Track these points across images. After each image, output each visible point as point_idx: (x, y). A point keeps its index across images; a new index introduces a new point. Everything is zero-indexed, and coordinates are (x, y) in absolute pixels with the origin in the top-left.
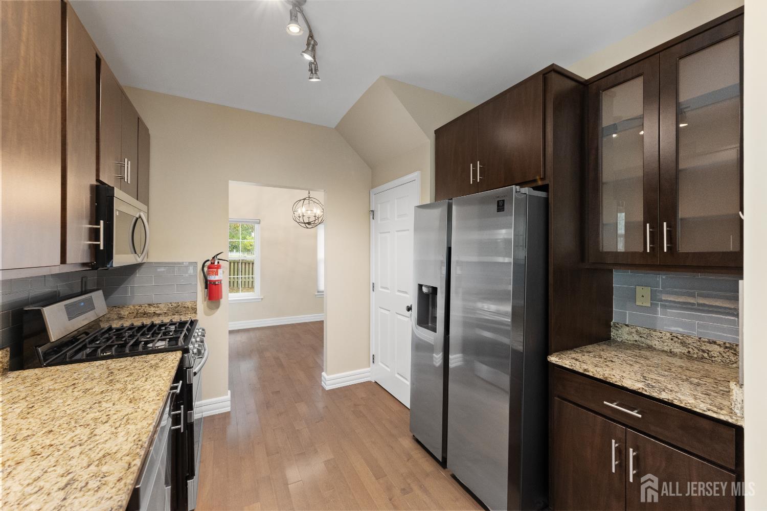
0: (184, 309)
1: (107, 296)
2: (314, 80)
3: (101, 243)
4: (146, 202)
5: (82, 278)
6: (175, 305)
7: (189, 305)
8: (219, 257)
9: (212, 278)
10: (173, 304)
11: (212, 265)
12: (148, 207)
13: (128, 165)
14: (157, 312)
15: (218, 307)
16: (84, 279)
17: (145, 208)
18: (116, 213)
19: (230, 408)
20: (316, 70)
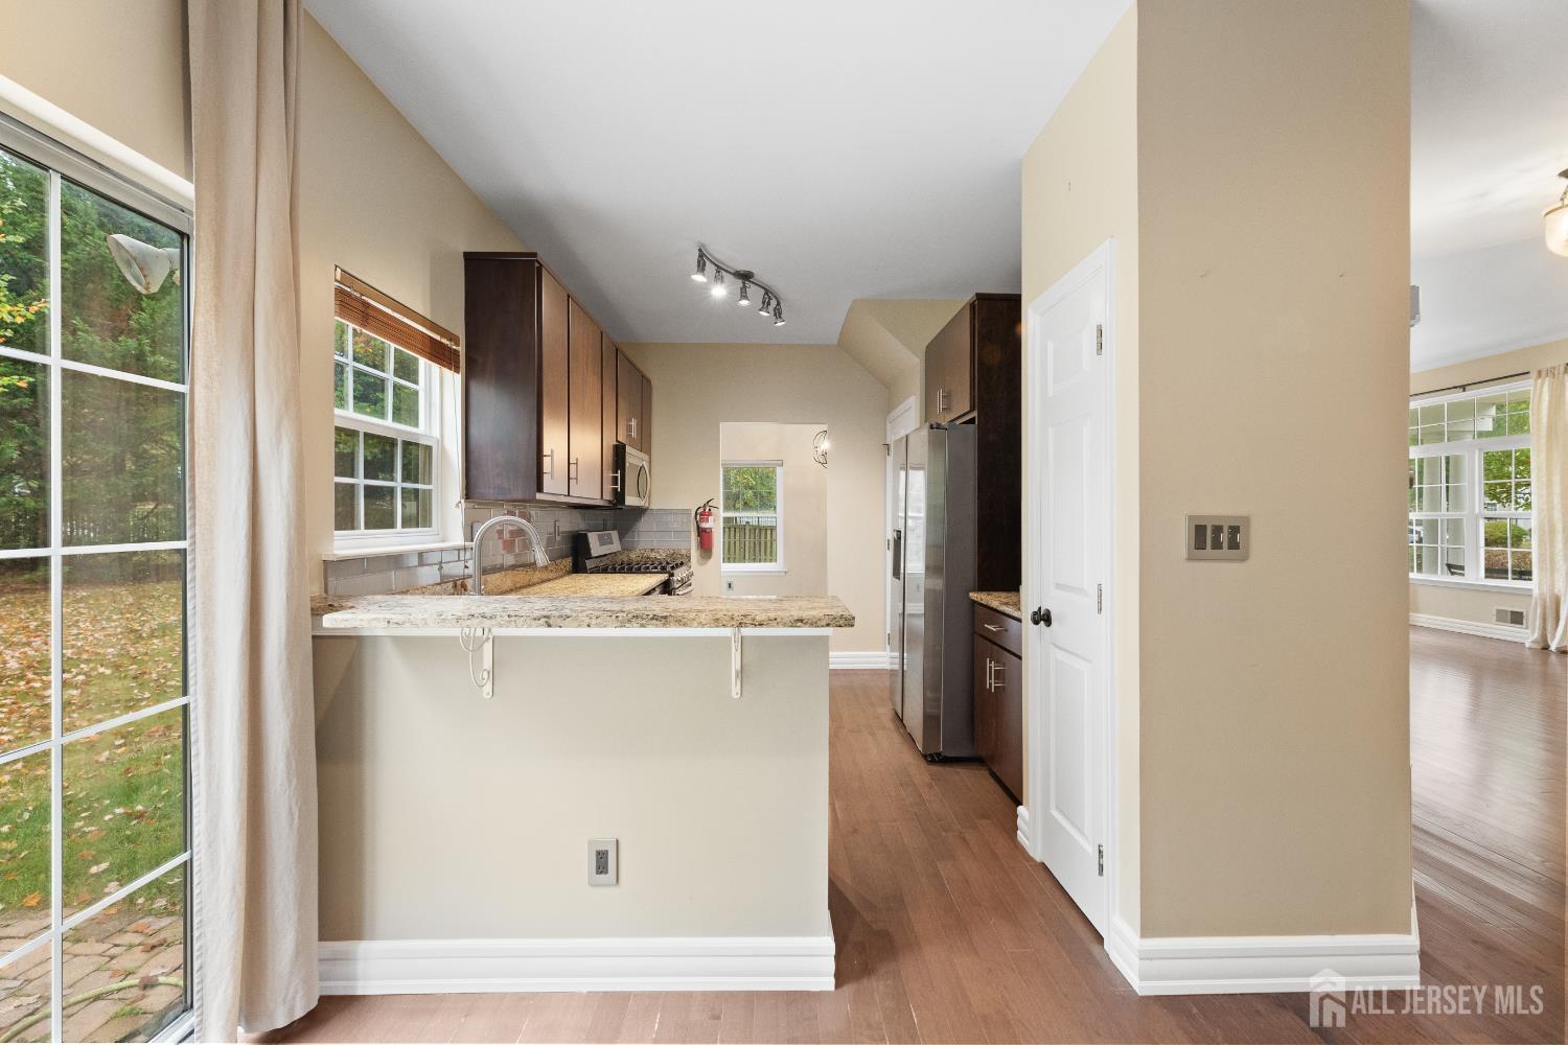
1: (621, 537)
2: (779, 324)
3: (619, 486)
4: (648, 451)
5: (609, 514)
6: (672, 552)
7: (683, 552)
8: (710, 504)
9: (704, 525)
10: (670, 551)
11: (704, 513)
12: (650, 455)
13: (634, 423)
15: (710, 558)
17: (646, 457)
18: (627, 465)
20: (780, 314)
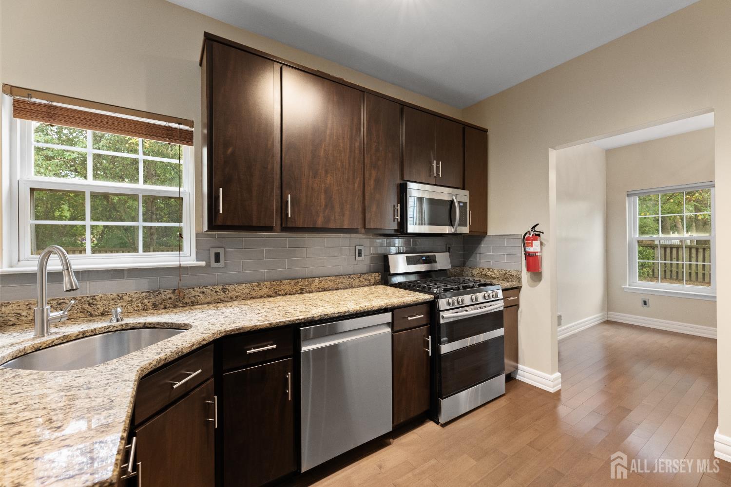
0: (510, 277)
3: (399, 218)
5: (446, 245)
6: (504, 272)
7: (514, 273)
9: (530, 249)
10: (503, 271)
11: (529, 238)
14: (493, 276)
15: (540, 280)
16: (447, 245)
18: (411, 199)
19: (560, 385)
